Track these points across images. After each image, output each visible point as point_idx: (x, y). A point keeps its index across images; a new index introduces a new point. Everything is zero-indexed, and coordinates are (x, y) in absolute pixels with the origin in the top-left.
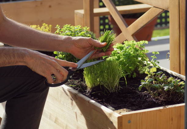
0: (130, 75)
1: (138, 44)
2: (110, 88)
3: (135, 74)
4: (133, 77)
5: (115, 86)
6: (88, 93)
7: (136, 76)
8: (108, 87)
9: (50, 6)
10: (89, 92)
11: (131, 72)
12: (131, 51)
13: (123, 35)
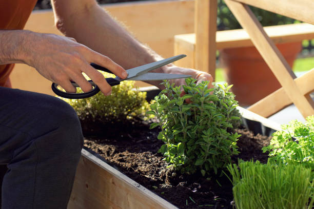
13: (285, 93)
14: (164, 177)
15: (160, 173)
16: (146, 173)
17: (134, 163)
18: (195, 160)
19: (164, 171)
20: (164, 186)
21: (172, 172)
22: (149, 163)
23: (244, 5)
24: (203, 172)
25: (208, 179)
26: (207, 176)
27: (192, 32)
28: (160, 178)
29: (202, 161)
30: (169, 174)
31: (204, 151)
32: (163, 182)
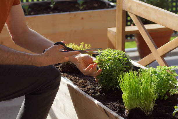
0: (162, 97)
1: (169, 68)
2: (146, 111)
3: (166, 96)
4: (165, 99)
5: (150, 109)
6: (126, 115)
7: (168, 98)
8: (144, 110)
9: (82, 18)
10: (127, 113)
11: (163, 94)
12: (164, 76)
13: (153, 55)
14: (97, 91)
15: (96, 89)
16: (90, 89)
17: (85, 85)
18: (109, 84)
19: (97, 88)
20: (97, 94)
21: (101, 88)
22: (92, 85)
23: (136, 16)
24: (113, 89)
25: (116, 92)
26: (115, 90)
27: (115, 27)
28: (96, 91)
29: (112, 84)
30: (99, 89)
31: (114, 80)
32: (97, 93)
